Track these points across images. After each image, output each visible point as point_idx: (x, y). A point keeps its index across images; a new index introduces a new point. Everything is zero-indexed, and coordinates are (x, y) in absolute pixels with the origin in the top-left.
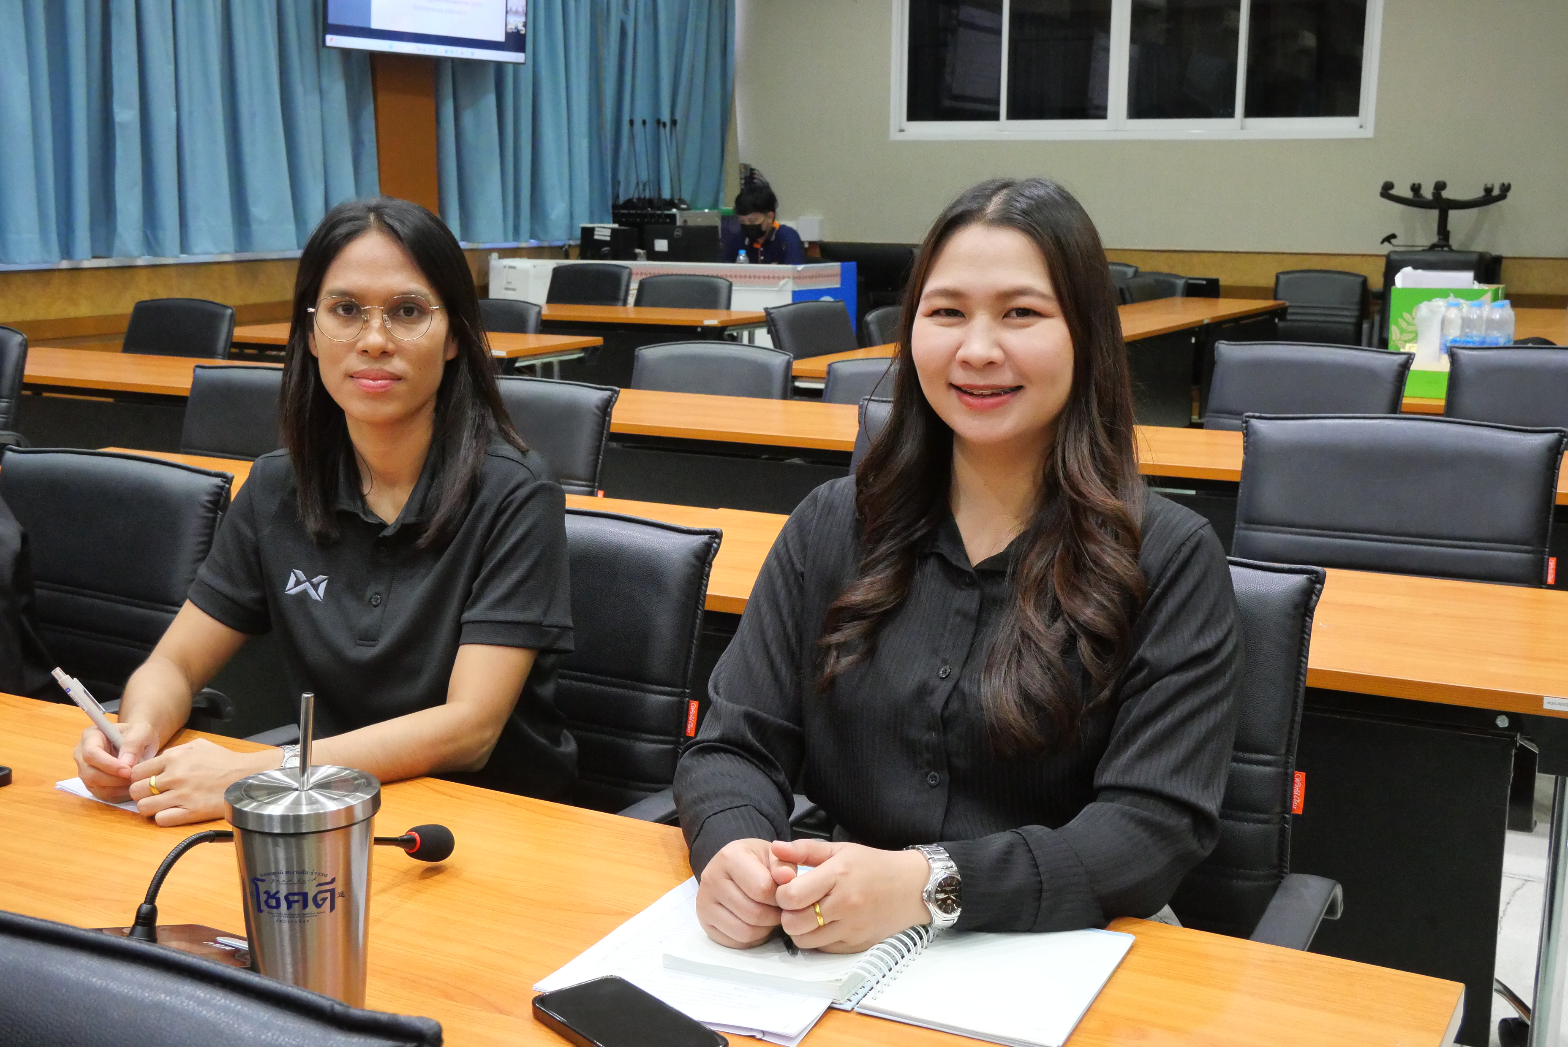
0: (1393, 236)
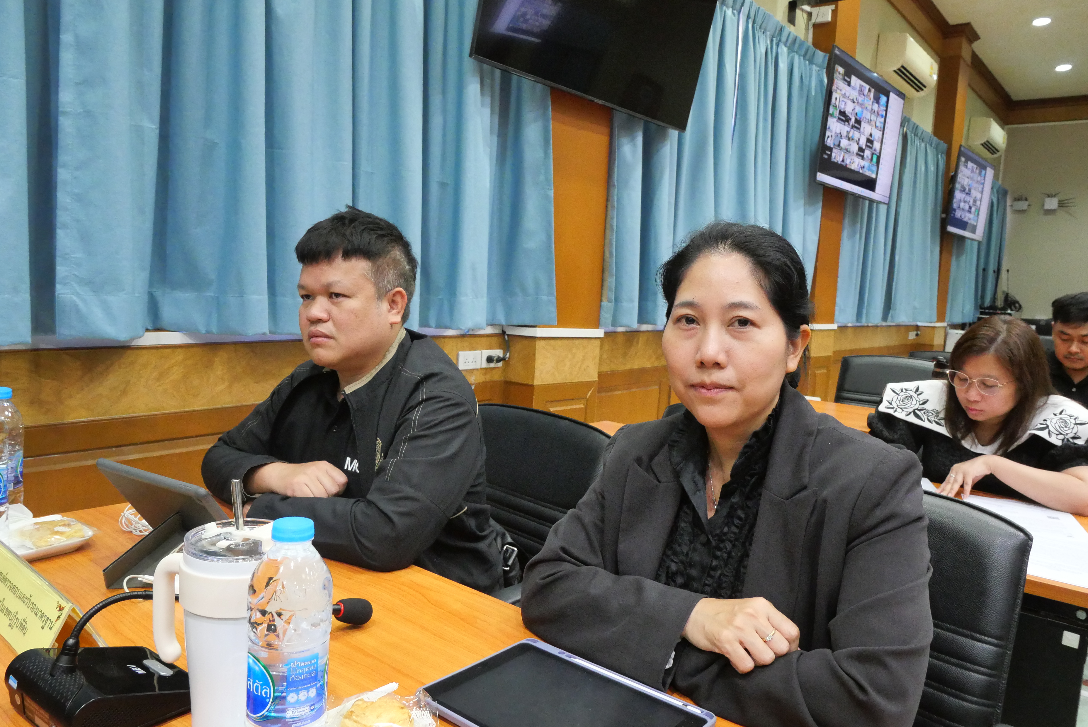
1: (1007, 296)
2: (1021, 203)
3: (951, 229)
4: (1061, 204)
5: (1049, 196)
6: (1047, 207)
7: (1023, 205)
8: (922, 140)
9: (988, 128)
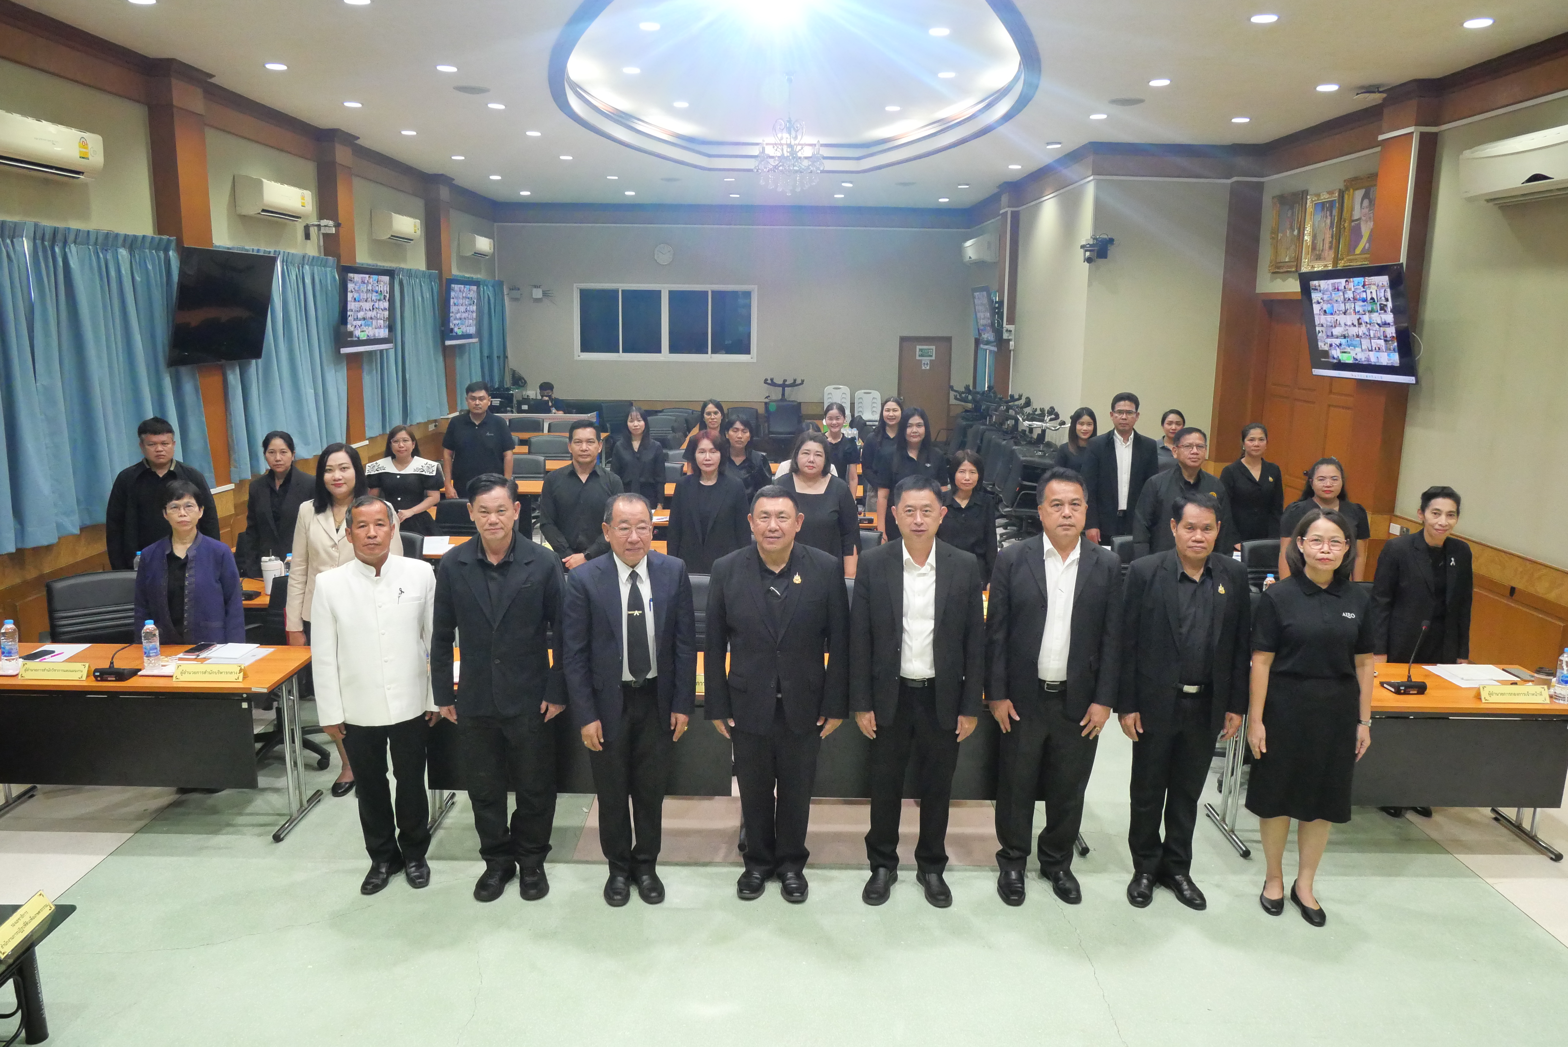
0: (769, 396)
1: (514, 373)
2: (514, 292)
3: (448, 343)
4: (545, 294)
5: (536, 287)
6: (534, 296)
7: (515, 294)
8: (417, 278)
9: (473, 242)
